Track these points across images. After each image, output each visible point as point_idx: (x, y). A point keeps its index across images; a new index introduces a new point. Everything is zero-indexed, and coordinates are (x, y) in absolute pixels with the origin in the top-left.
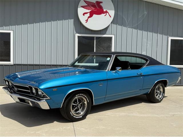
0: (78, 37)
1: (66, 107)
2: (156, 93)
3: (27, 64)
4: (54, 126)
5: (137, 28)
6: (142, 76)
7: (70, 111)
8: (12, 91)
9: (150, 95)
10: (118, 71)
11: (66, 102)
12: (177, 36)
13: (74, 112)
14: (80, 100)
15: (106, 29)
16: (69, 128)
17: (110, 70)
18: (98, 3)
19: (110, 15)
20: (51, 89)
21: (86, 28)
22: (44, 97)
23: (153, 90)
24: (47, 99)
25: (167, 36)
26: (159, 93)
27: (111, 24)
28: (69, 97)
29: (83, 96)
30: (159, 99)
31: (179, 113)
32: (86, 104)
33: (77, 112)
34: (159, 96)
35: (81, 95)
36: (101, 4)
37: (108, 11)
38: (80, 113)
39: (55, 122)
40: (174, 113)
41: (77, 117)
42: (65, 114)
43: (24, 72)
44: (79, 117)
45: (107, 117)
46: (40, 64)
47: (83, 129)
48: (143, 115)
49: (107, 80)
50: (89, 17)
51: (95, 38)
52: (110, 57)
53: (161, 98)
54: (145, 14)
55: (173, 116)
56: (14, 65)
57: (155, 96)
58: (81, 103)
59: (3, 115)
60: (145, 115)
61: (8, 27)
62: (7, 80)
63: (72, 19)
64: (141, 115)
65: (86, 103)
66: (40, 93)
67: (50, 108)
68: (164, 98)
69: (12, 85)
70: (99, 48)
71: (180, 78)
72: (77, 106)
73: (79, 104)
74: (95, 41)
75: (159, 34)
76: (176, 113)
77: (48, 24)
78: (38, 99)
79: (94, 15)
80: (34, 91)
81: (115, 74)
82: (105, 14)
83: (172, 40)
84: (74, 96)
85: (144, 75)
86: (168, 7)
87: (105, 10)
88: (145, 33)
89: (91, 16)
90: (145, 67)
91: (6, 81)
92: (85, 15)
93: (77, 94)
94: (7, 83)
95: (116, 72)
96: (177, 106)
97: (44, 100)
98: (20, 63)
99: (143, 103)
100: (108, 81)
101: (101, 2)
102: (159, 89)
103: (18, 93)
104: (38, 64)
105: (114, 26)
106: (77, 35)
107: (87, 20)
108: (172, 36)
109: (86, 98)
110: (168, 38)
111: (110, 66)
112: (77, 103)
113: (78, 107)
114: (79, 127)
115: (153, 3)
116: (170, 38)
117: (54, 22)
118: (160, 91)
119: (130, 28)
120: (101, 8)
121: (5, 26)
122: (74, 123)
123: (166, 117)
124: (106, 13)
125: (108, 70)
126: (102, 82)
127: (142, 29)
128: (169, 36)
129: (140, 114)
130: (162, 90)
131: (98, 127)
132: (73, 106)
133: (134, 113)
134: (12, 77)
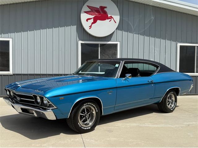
0: (82, 44)
1: (73, 117)
2: (168, 102)
3: (27, 73)
4: (60, 138)
5: (144, 34)
6: (153, 83)
7: (78, 122)
8: (13, 101)
9: (162, 104)
10: (128, 78)
11: (73, 111)
12: (186, 42)
13: (82, 123)
14: (89, 110)
15: (111, 35)
16: (77, 140)
17: (120, 77)
18: (103, 8)
19: (115, 21)
20: (58, 97)
21: (90, 35)
22: (50, 106)
23: (165, 99)
24: (53, 108)
25: (175, 43)
26: (171, 102)
27: (116, 30)
28: (77, 106)
29: (91, 105)
30: (172, 109)
31: (194, 123)
32: (95, 114)
33: (85, 123)
34: (171, 106)
35: (89, 105)
36: (105, 9)
37: (113, 16)
38: (89, 124)
39: (62, 134)
40: (189, 123)
41: (85, 129)
42: (73, 125)
43: (24, 81)
44: (87, 128)
45: (117, 128)
46: (42, 73)
47: (93, 141)
48: (156, 126)
49: (116, 88)
50: (93, 23)
51: (99, 45)
52: (119, 63)
53: (173, 108)
54: (152, 19)
55: (189, 126)
56: (14, 75)
57: (167, 105)
58: (89, 113)
59: (4, 128)
60: (158, 126)
61: (7, 35)
62: (8, 90)
63: (74, 25)
64: (154, 126)
65: (94, 112)
66: (45, 102)
67: (56, 118)
68: (176, 108)
69: (13, 95)
70: (103, 55)
71: (192, 86)
72: (85, 116)
73: (87, 114)
74: (99, 48)
75: (167, 40)
76: (191, 123)
77: (49, 31)
78: (43, 108)
79: (98, 21)
80: (39, 100)
81: (124, 81)
82: (110, 20)
83: (181, 47)
84: (82, 105)
85: (155, 82)
86: (176, 12)
87: (109, 16)
88: (152, 39)
89: (95, 22)
90: (156, 74)
91: (6, 90)
92: (88, 21)
93: (85, 103)
94: (8, 93)
95: (125, 80)
96: (191, 116)
97: (50, 109)
98: (20, 73)
99: (154, 113)
100: (118, 89)
101: (105, 7)
102: (170, 97)
103: (20, 103)
104: (39, 73)
105: (119, 32)
106: (80, 42)
107: (91, 26)
108: (181, 42)
109: (94, 107)
110: (177, 44)
111: (119, 73)
112: (85, 113)
113: (87, 117)
114: (88, 139)
115: (160, 8)
116: (179, 45)
117: (56, 29)
118: (172, 100)
119: (137, 34)
120: (105, 13)
121: (3, 34)
122: (82, 134)
123: (182, 127)
124: (111, 18)
125: (117, 77)
126: (111, 90)
127: (149, 35)
128: (178, 42)
129: (152, 124)
130: (174, 99)
131: (109, 139)
132: (81, 116)
133: (145, 124)
134: (13, 86)
